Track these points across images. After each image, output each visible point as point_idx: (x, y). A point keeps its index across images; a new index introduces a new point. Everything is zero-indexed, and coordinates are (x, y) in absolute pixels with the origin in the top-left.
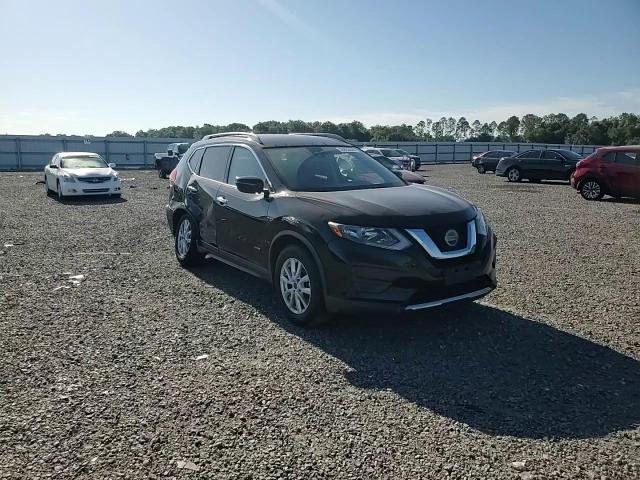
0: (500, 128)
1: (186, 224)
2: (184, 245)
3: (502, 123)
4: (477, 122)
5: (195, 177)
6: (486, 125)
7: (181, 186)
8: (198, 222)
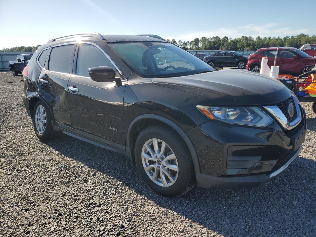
0: (191, 44)
1: (41, 109)
2: (41, 125)
3: (192, 42)
4: (180, 41)
5: (45, 71)
6: (184, 43)
7: (33, 79)
8: (52, 107)
